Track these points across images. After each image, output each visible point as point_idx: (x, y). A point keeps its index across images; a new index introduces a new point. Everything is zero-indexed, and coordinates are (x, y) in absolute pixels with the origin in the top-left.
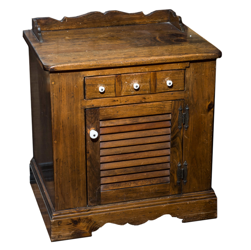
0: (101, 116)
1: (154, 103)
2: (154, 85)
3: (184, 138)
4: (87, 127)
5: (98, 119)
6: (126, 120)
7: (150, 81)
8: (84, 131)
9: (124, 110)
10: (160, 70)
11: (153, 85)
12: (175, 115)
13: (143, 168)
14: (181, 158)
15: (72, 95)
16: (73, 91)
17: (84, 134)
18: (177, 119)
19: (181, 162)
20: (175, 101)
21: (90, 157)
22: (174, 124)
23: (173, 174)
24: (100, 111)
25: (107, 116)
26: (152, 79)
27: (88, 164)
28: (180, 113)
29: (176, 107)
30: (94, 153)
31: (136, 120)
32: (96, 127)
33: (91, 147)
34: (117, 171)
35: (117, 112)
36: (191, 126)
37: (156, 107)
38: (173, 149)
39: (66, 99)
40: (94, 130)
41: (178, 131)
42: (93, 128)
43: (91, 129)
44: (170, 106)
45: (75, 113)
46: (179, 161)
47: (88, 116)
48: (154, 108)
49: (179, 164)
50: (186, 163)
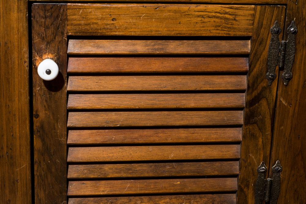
0: (72, 24)
1: (210, 6)
3: (278, 103)
4: (33, 51)
5: (63, 33)
6: (136, 44)
8: (27, 60)
9: (132, 18)
12: (261, 43)
14: (268, 152)
17: (27, 69)
18: (265, 54)
19: (268, 160)
20: (264, 6)
21: (42, 127)
22: (257, 66)
23: (245, 190)
24: (69, 12)
25: (87, 27)
27: (37, 143)
28: (272, 40)
29: (265, 22)
30: (52, 117)
31: (160, 47)
32: (58, 53)
33: (45, 103)
34: (110, 169)
35: (113, 20)
36: (300, 76)
37: (214, 17)
38: (251, 127)
40: (52, 59)
41: (265, 85)
42: (50, 56)
43: (45, 56)
44: (249, 18)
45: (2, 11)
46: (262, 159)
47: (37, 22)
48: (209, 20)
49: (261, 167)
50: (278, 166)
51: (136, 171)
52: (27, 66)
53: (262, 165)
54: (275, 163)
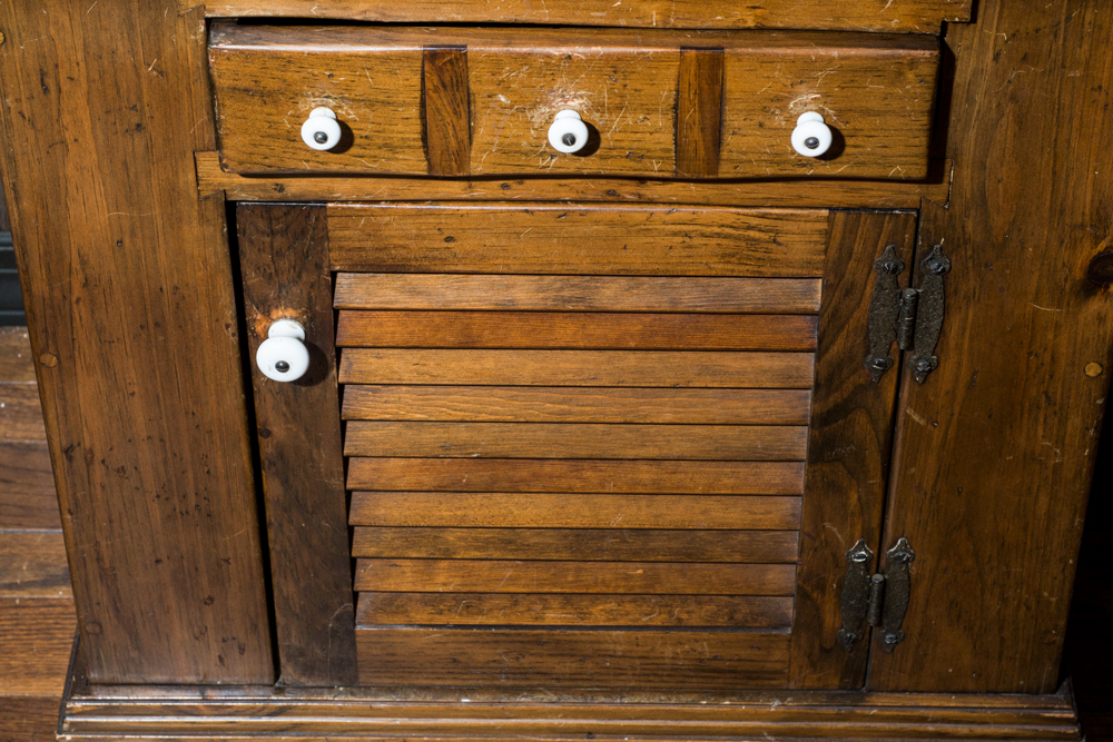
0: (341, 248)
1: (705, 210)
2: (702, 130)
3: (901, 419)
4: (247, 302)
5: (319, 267)
6: (513, 286)
7: (675, 107)
8: (233, 322)
9: (497, 235)
10: (751, 24)
11: (696, 129)
12: (848, 293)
13: (624, 541)
14: (875, 522)
15: (135, 120)
16: (140, 99)
17: (234, 340)
18: (860, 315)
19: (877, 538)
20: (853, 215)
21: (281, 455)
22: (840, 341)
23: (815, 595)
24: (331, 222)
25: (382, 255)
26: (689, 97)
27: (272, 487)
28: (880, 287)
29: (858, 248)
30: (303, 437)
31: (577, 293)
32: (310, 308)
33: (284, 409)
34: (460, 539)
35: (448, 239)
36: (959, 364)
37: (719, 235)
38: (826, 468)
39: (95, 138)
40: (295, 319)
41: (862, 381)
42: (290, 312)
43: (274, 314)
44: (816, 238)
45: (160, 221)
46: (858, 533)
47: (251, 242)
48: (705, 241)
49: (855, 551)
50: (902, 550)
51: (528, 545)
52: (233, 335)
53: (860, 548)
54: (896, 543)
